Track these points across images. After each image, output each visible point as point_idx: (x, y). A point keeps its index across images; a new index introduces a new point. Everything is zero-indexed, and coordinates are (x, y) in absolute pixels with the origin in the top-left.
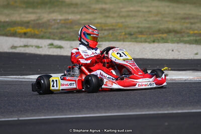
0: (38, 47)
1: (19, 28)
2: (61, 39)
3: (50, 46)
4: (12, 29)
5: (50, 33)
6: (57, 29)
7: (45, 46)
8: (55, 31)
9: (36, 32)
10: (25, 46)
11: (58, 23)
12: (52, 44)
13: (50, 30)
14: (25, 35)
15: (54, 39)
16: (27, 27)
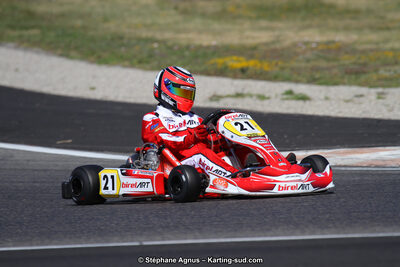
0: (262, 97)
1: (235, 58)
2: (312, 81)
3: (285, 97)
4: (220, 61)
5: (292, 69)
6: (308, 61)
7: (276, 96)
8: (303, 65)
9: (266, 67)
10: (239, 95)
11: (312, 49)
12: (290, 93)
13: (294, 64)
14: (243, 73)
15: (297, 82)
16: (251, 57)
